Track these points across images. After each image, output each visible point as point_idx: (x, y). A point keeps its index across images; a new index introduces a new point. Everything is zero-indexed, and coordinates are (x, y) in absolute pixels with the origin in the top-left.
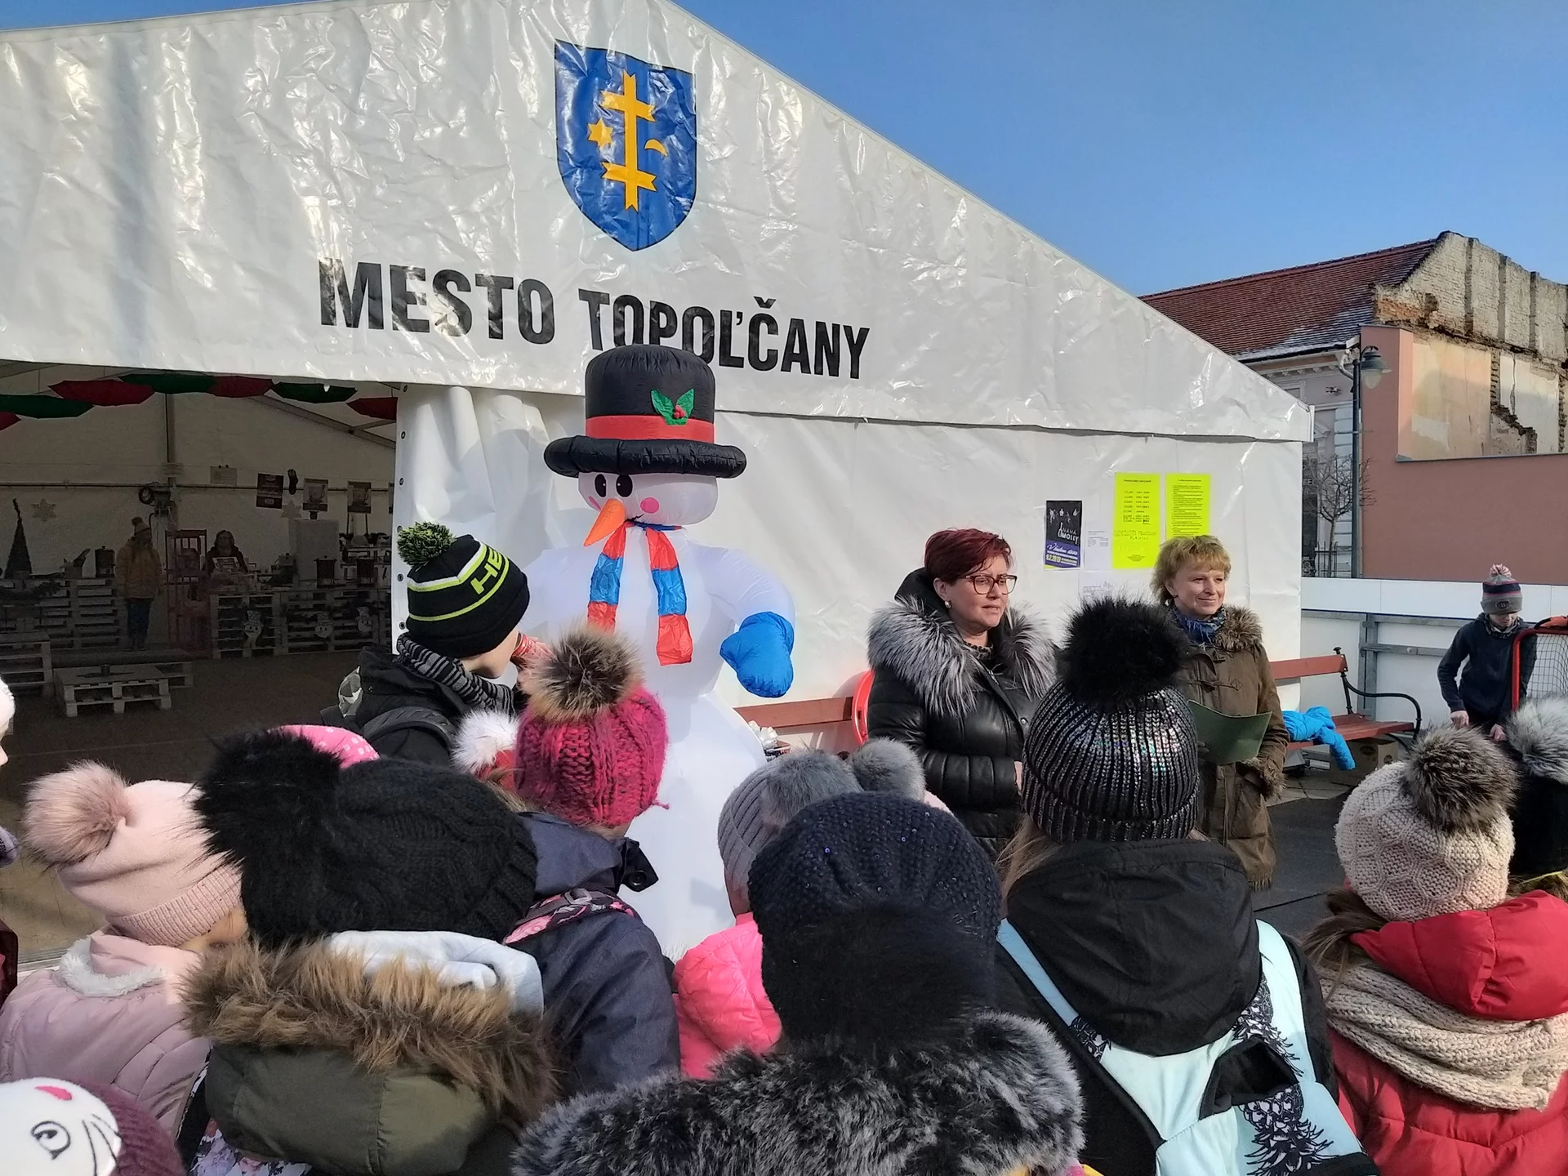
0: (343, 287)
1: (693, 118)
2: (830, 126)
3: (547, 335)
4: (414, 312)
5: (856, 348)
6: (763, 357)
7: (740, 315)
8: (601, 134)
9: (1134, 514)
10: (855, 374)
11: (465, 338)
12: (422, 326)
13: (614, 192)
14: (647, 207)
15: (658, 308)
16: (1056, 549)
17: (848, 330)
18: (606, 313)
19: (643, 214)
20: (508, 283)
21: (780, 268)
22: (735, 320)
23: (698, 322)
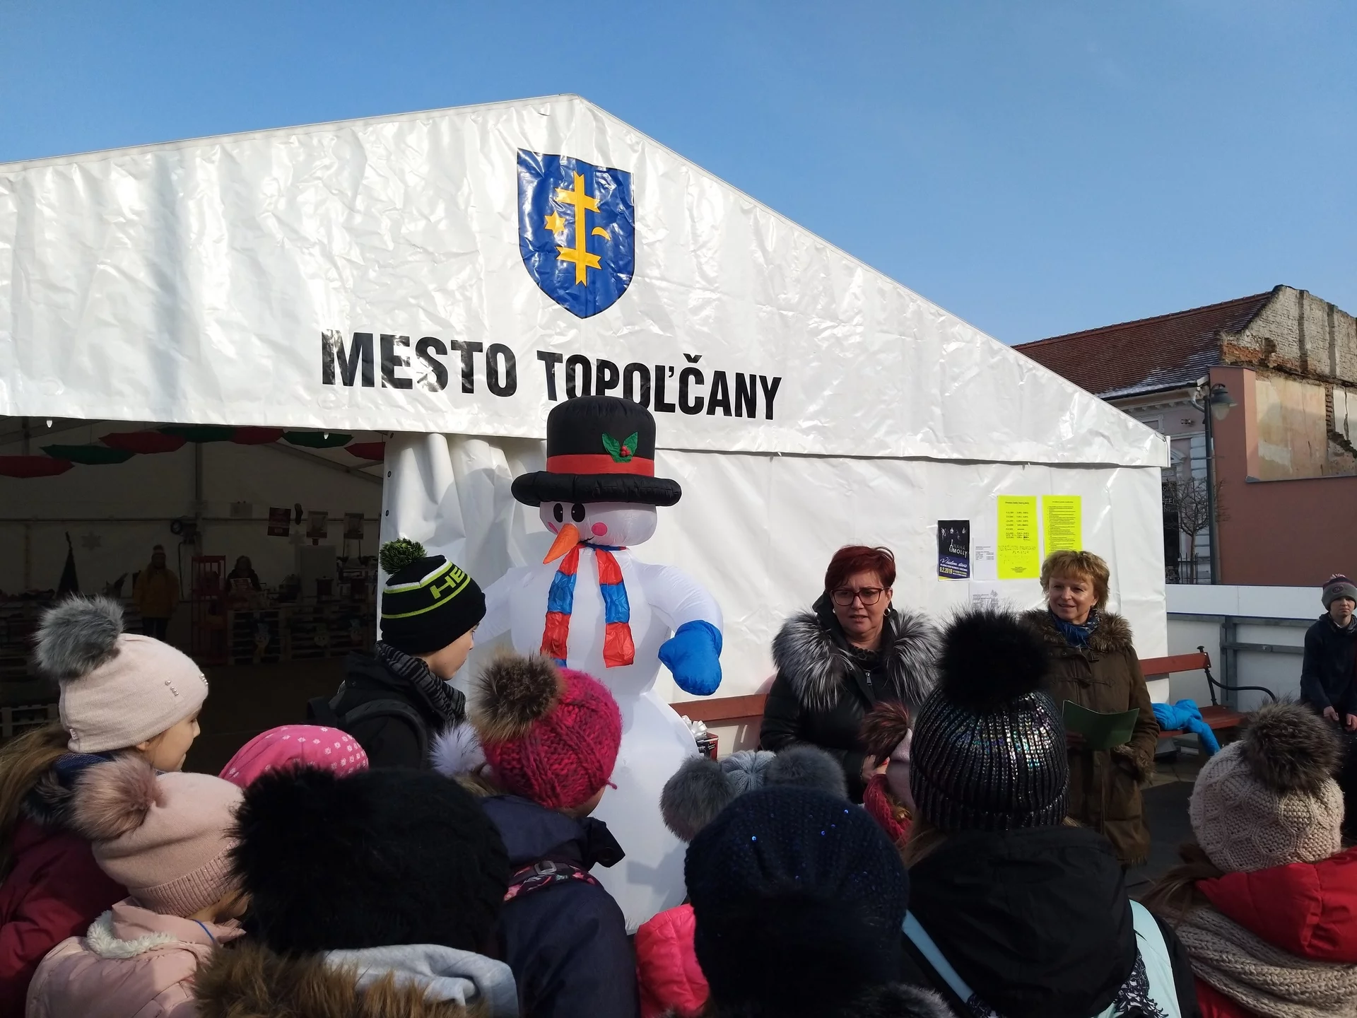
0: (341, 352)
1: (631, 209)
2: (745, 212)
3: (510, 389)
4: (399, 372)
5: (770, 395)
6: (691, 403)
7: (671, 369)
8: (556, 224)
9: (1015, 532)
10: (769, 416)
11: (441, 393)
12: (406, 384)
13: (566, 271)
14: (593, 282)
15: (603, 364)
16: (948, 563)
17: (763, 379)
18: (560, 370)
19: (591, 287)
20: (478, 347)
21: (705, 329)
22: (668, 373)
23: (637, 376)
